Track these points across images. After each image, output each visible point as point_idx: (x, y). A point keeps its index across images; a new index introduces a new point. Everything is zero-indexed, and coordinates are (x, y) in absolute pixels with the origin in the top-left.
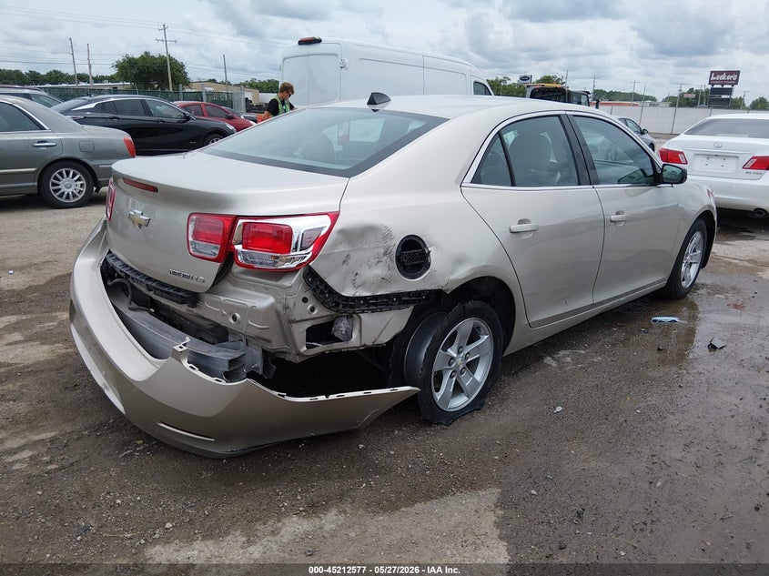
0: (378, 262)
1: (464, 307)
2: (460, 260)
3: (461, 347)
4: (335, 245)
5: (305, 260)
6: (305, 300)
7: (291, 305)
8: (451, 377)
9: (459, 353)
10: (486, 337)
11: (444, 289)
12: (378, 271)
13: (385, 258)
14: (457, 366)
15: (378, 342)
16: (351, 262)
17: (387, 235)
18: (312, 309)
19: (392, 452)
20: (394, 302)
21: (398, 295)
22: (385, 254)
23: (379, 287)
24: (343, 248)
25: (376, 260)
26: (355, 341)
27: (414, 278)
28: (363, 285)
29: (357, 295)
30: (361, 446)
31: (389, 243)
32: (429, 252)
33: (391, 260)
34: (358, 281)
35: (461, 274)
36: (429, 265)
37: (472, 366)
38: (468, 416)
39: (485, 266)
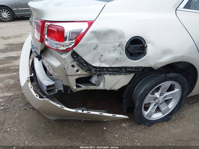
0: (115, 50)
1: (166, 76)
2: (166, 52)
3: (162, 93)
4: (89, 39)
5: (70, 46)
6: (73, 66)
7: (66, 68)
8: (155, 105)
9: (161, 95)
10: (178, 90)
11: (153, 67)
12: (115, 55)
13: (119, 48)
14: (159, 101)
15: (113, 89)
16: (99, 49)
17: (121, 36)
18: (77, 71)
19: (116, 136)
20: (123, 71)
21: (125, 68)
22: (119, 46)
23: (114, 63)
24: (95, 41)
25: (113, 49)
26: (101, 87)
27: (135, 60)
28: (105, 61)
29: (101, 66)
30: (105, 128)
31: (122, 40)
32: (147, 46)
33: (122, 49)
34: (103, 59)
35: (166, 59)
36: (146, 53)
37: (167, 102)
38: (160, 124)
39: (182, 56)
